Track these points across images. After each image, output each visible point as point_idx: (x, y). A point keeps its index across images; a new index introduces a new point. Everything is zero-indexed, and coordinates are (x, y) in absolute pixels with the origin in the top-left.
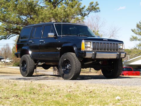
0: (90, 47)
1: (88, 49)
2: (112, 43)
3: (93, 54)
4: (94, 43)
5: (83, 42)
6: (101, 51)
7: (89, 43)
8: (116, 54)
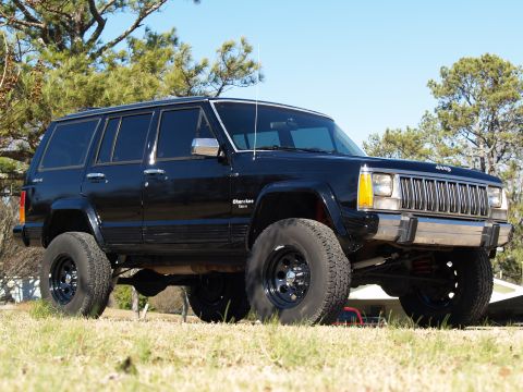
0: (389, 196)
1: (386, 205)
2: (468, 184)
3: (401, 226)
4: (404, 178)
5: (366, 173)
6: (430, 213)
7: (387, 179)
8: (481, 228)
